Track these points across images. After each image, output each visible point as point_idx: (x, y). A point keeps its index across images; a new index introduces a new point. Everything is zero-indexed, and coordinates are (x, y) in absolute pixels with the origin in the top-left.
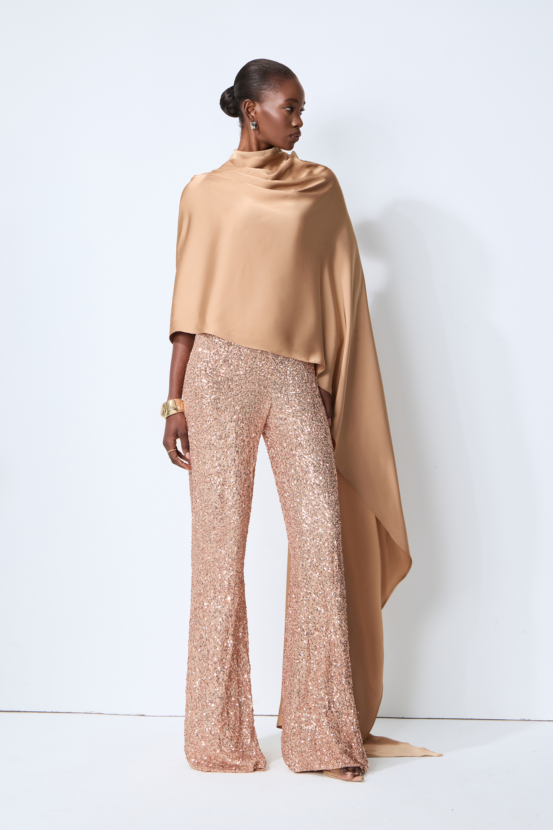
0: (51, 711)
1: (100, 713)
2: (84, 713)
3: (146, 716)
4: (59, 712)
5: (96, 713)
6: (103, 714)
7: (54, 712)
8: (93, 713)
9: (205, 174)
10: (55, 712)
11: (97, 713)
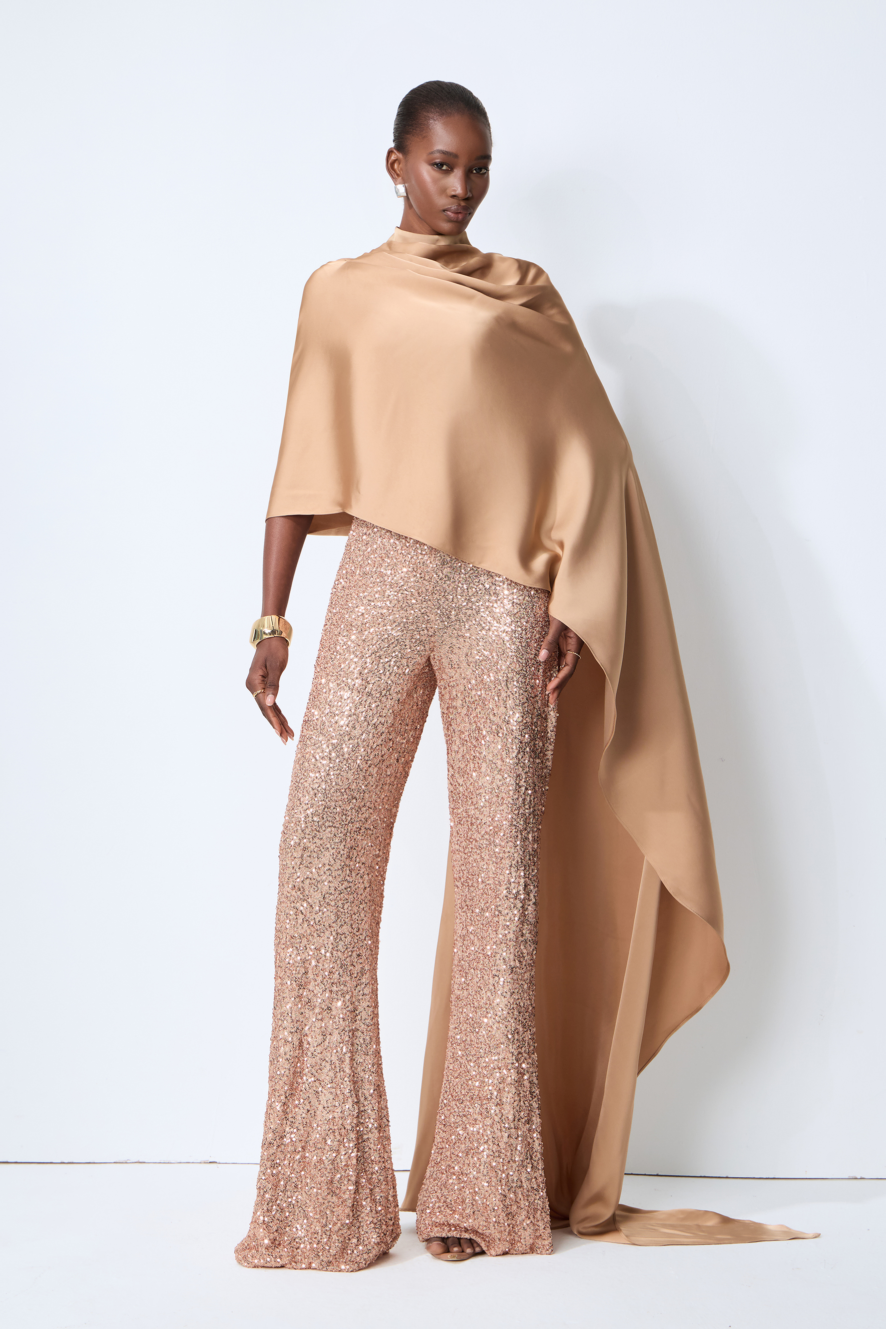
0: (60, 1162)
1: (140, 1161)
2: (114, 1163)
3: (219, 1163)
4: (74, 1162)
5: (133, 1161)
6: (145, 1163)
7: (65, 1162)
8: (128, 1161)
9: (345, 259)
10: (67, 1162)
11: (135, 1161)
